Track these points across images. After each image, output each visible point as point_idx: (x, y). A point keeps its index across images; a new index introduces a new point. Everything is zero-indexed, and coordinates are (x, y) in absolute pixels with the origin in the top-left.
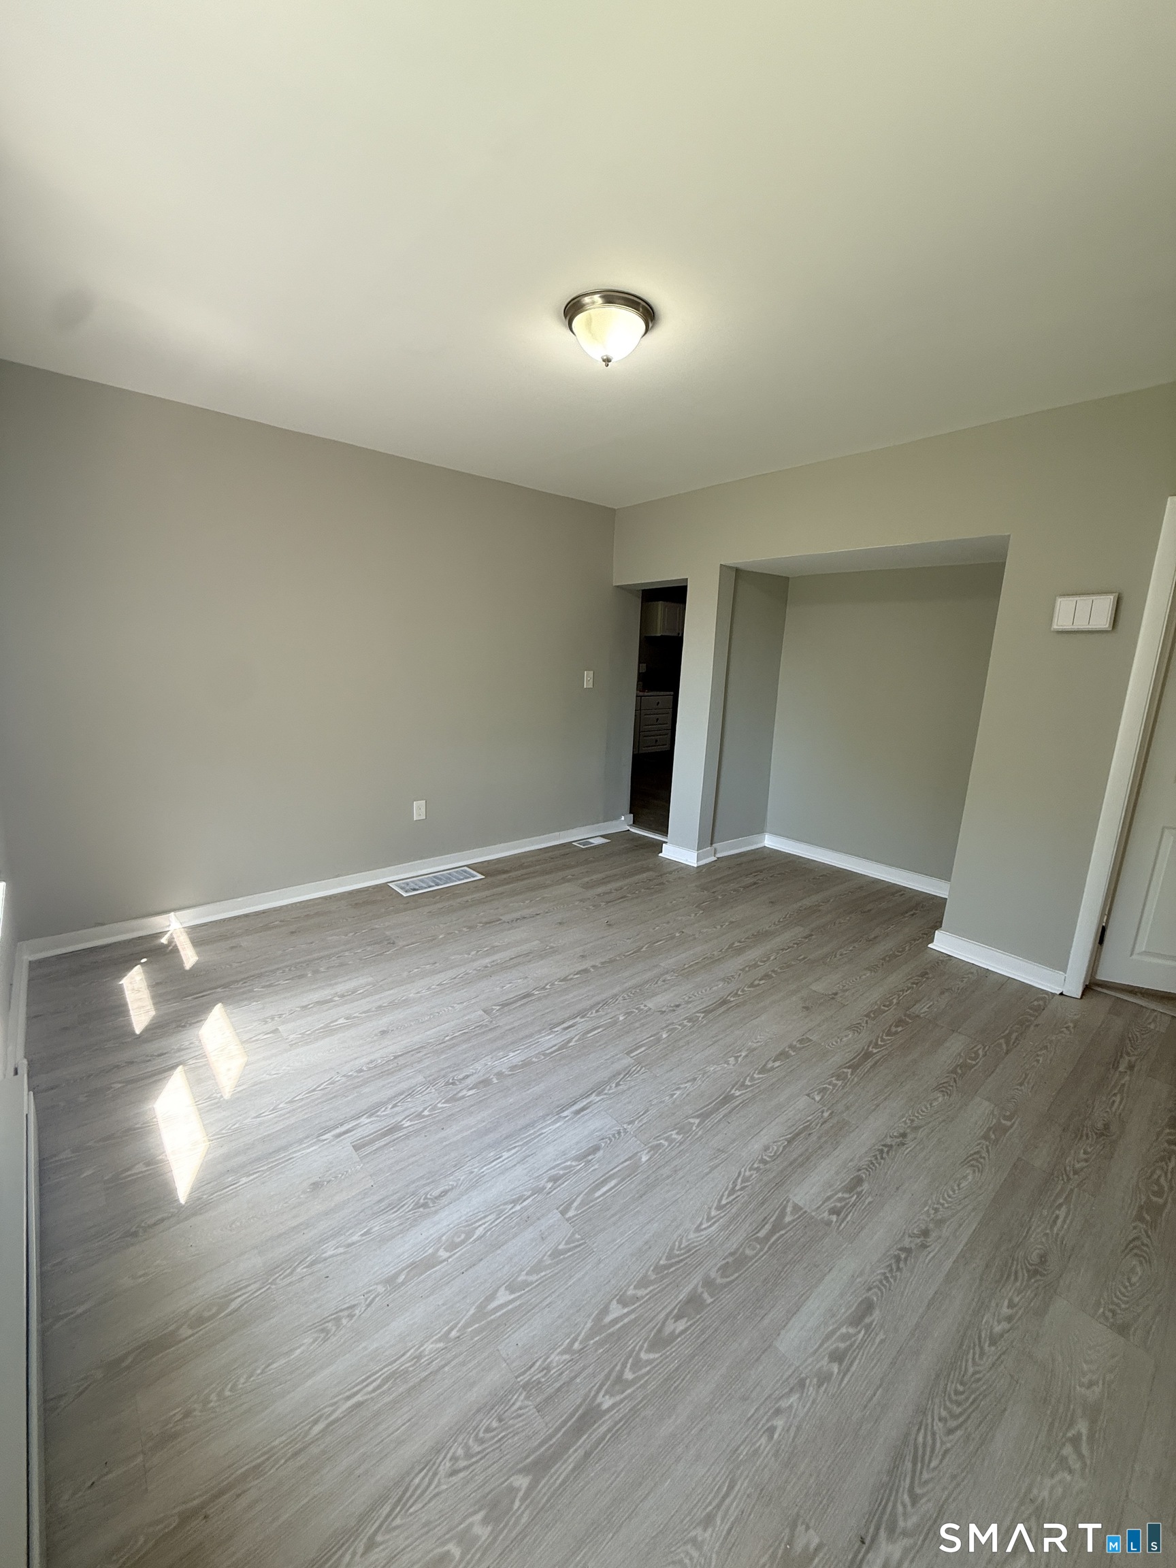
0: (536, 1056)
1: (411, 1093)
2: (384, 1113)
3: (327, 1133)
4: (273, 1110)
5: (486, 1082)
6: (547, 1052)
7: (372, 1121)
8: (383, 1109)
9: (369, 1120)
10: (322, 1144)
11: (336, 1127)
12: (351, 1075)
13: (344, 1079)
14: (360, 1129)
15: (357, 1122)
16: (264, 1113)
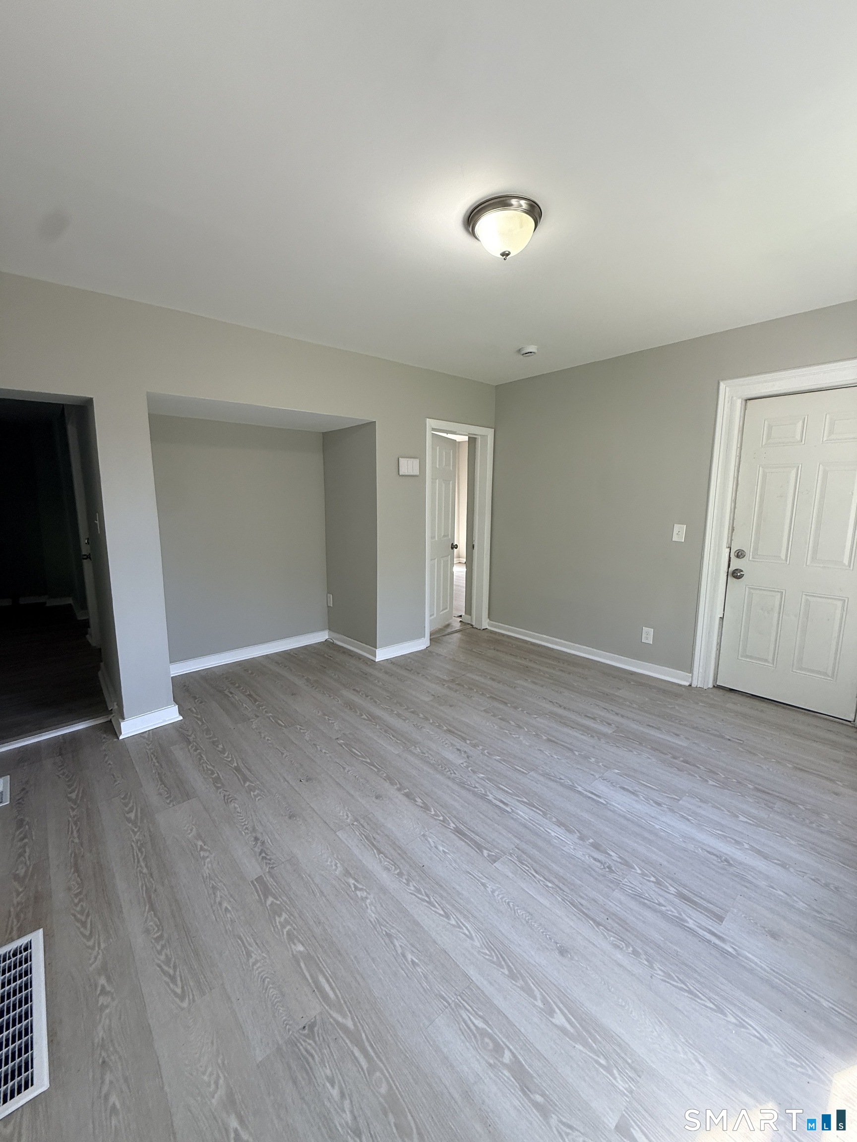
0: (550, 819)
1: (637, 897)
2: (673, 910)
3: (726, 950)
4: (744, 1027)
5: (596, 846)
6: (541, 813)
7: (688, 917)
8: (669, 913)
9: (689, 920)
10: (739, 950)
11: (715, 946)
12: (647, 960)
13: (656, 965)
14: (703, 924)
15: (698, 929)
16: (755, 1036)
